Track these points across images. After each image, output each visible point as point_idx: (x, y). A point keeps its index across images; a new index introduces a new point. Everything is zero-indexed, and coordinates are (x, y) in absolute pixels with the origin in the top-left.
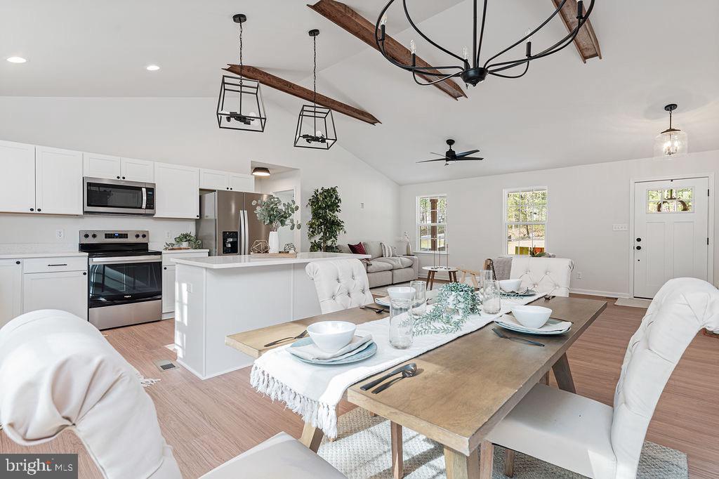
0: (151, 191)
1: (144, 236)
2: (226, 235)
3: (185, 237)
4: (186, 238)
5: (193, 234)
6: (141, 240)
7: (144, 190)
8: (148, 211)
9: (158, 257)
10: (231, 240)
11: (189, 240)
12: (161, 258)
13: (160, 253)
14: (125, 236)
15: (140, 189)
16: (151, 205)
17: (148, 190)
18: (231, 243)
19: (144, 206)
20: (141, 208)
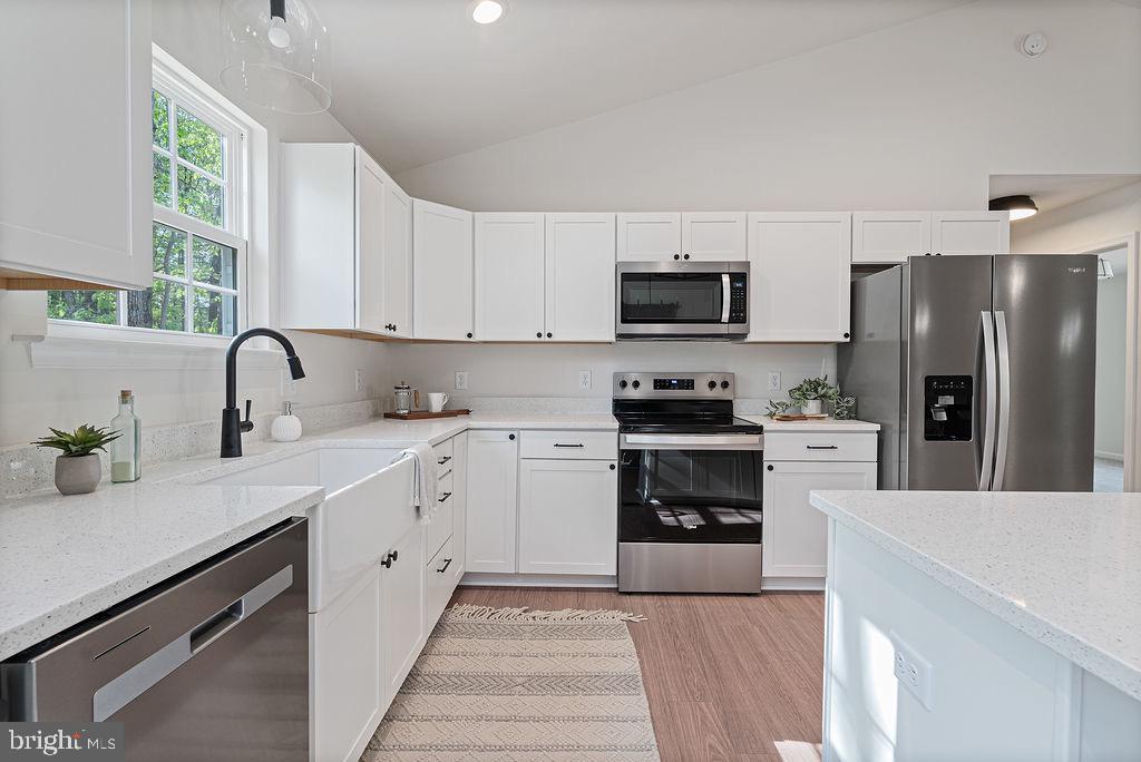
0: (740, 279)
1: (725, 385)
2: (934, 387)
3: (812, 388)
4: (816, 391)
5: (831, 381)
6: (718, 393)
7: (726, 279)
8: (735, 328)
9: (754, 439)
10: (950, 400)
11: (824, 396)
12: (762, 442)
13: (758, 430)
14: (688, 384)
15: (717, 277)
16: (740, 313)
17: (734, 277)
18: (948, 409)
19: (726, 316)
20: (719, 321)
